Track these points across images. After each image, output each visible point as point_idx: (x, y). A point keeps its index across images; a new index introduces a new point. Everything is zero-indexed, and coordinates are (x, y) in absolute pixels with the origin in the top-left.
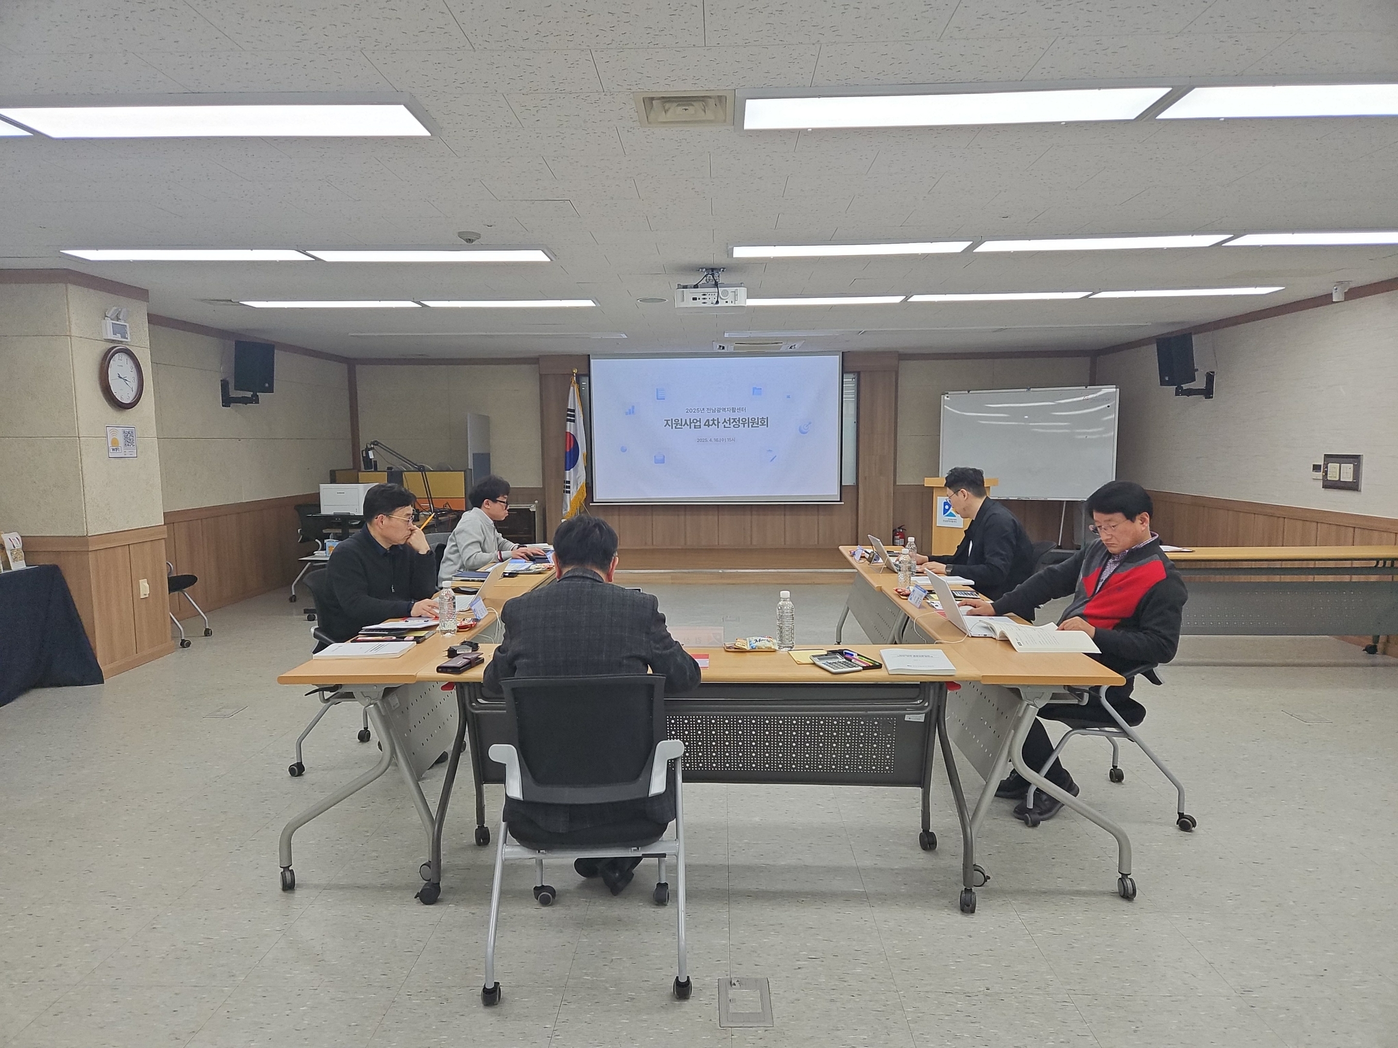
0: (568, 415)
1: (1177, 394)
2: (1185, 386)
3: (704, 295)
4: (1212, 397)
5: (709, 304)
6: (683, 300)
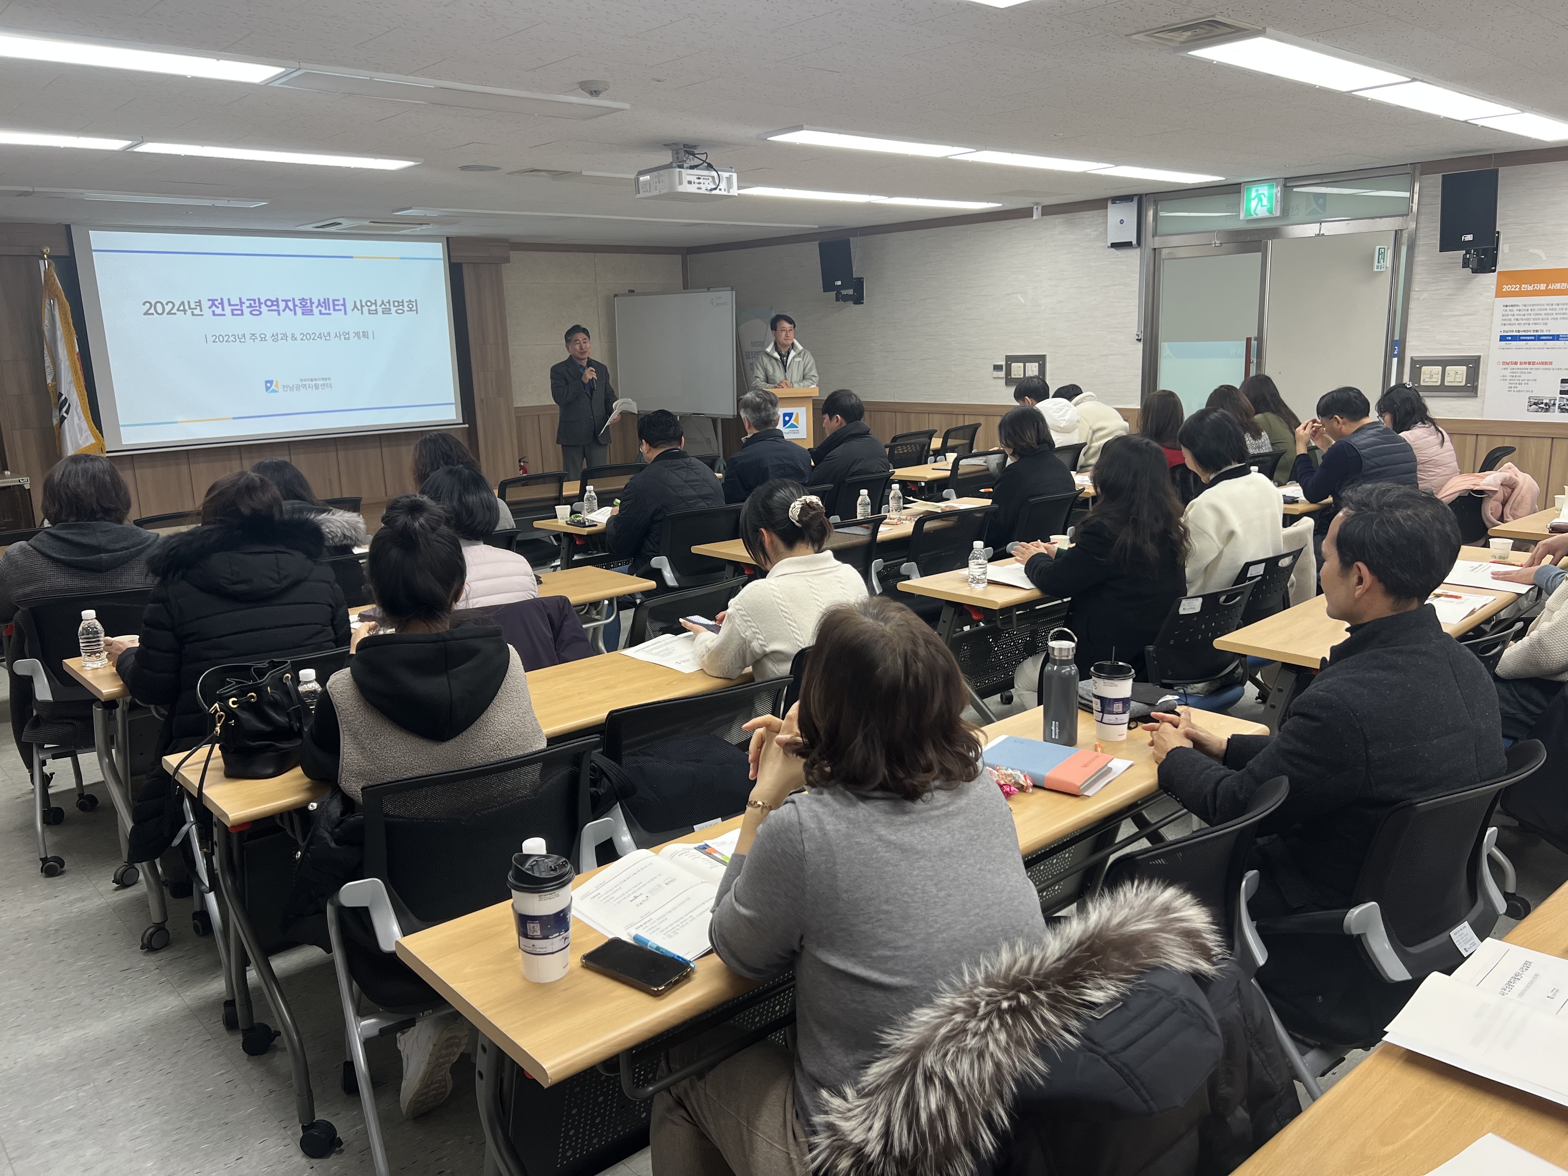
1: (837, 300)
2: (842, 293)
3: (699, 178)
4: (863, 303)
5: (703, 191)
6: (681, 183)
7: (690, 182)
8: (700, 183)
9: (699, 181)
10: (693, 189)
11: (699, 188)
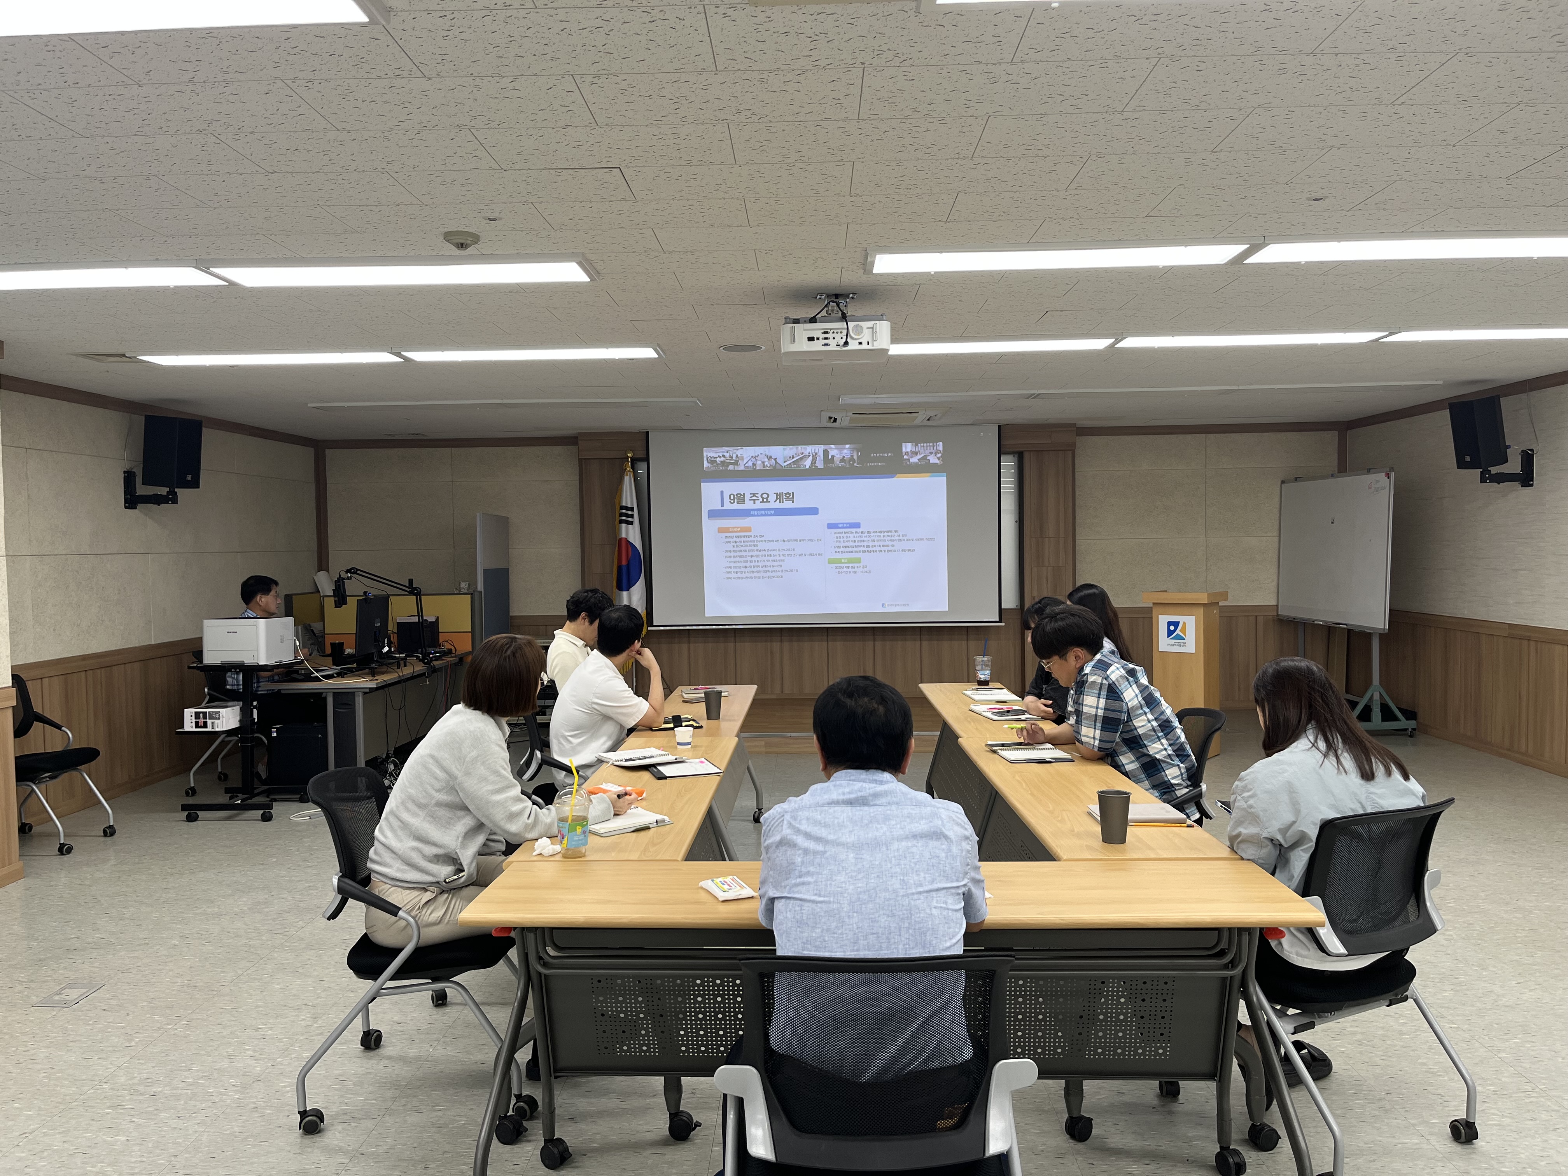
0: (621, 515)
1: (1483, 480)
2: (1494, 470)
3: (826, 333)
5: (833, 347)
6: (793, 340)
7: (811, 339)
8: (826, 338)
9: (826, 336)
10: (817, 346)
11: (826, 345)
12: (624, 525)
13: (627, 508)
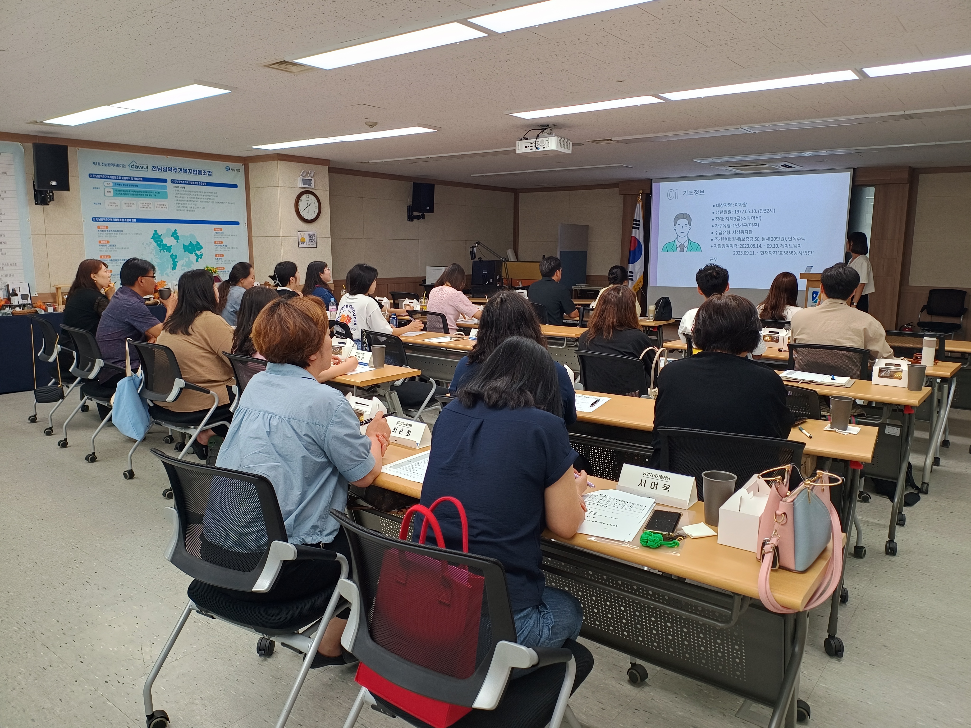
0: (634, 224)
12: (634, 230)
13: (636, 221)
